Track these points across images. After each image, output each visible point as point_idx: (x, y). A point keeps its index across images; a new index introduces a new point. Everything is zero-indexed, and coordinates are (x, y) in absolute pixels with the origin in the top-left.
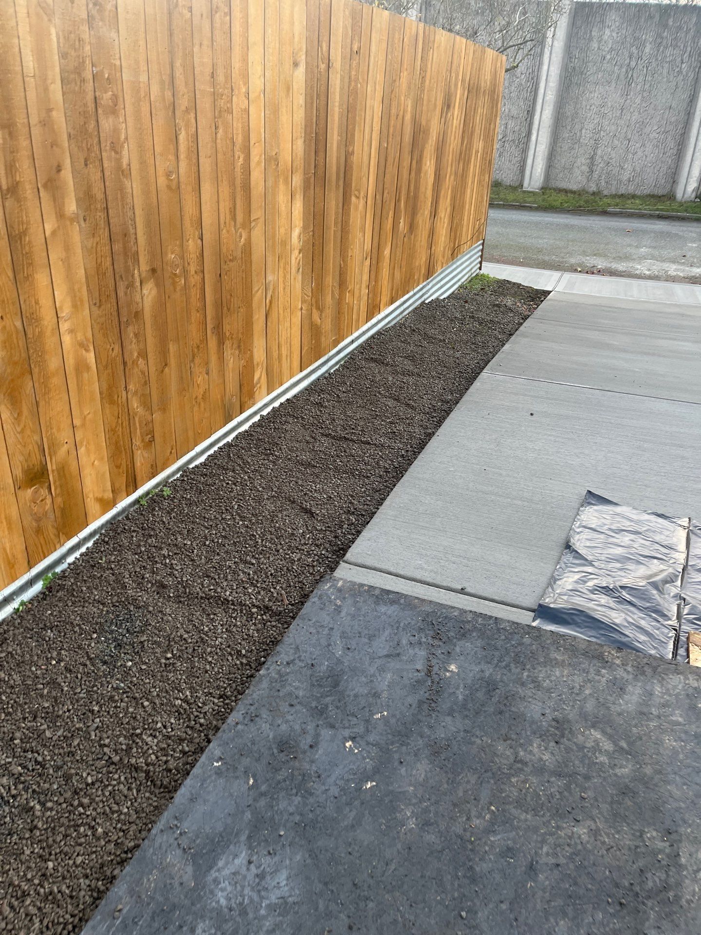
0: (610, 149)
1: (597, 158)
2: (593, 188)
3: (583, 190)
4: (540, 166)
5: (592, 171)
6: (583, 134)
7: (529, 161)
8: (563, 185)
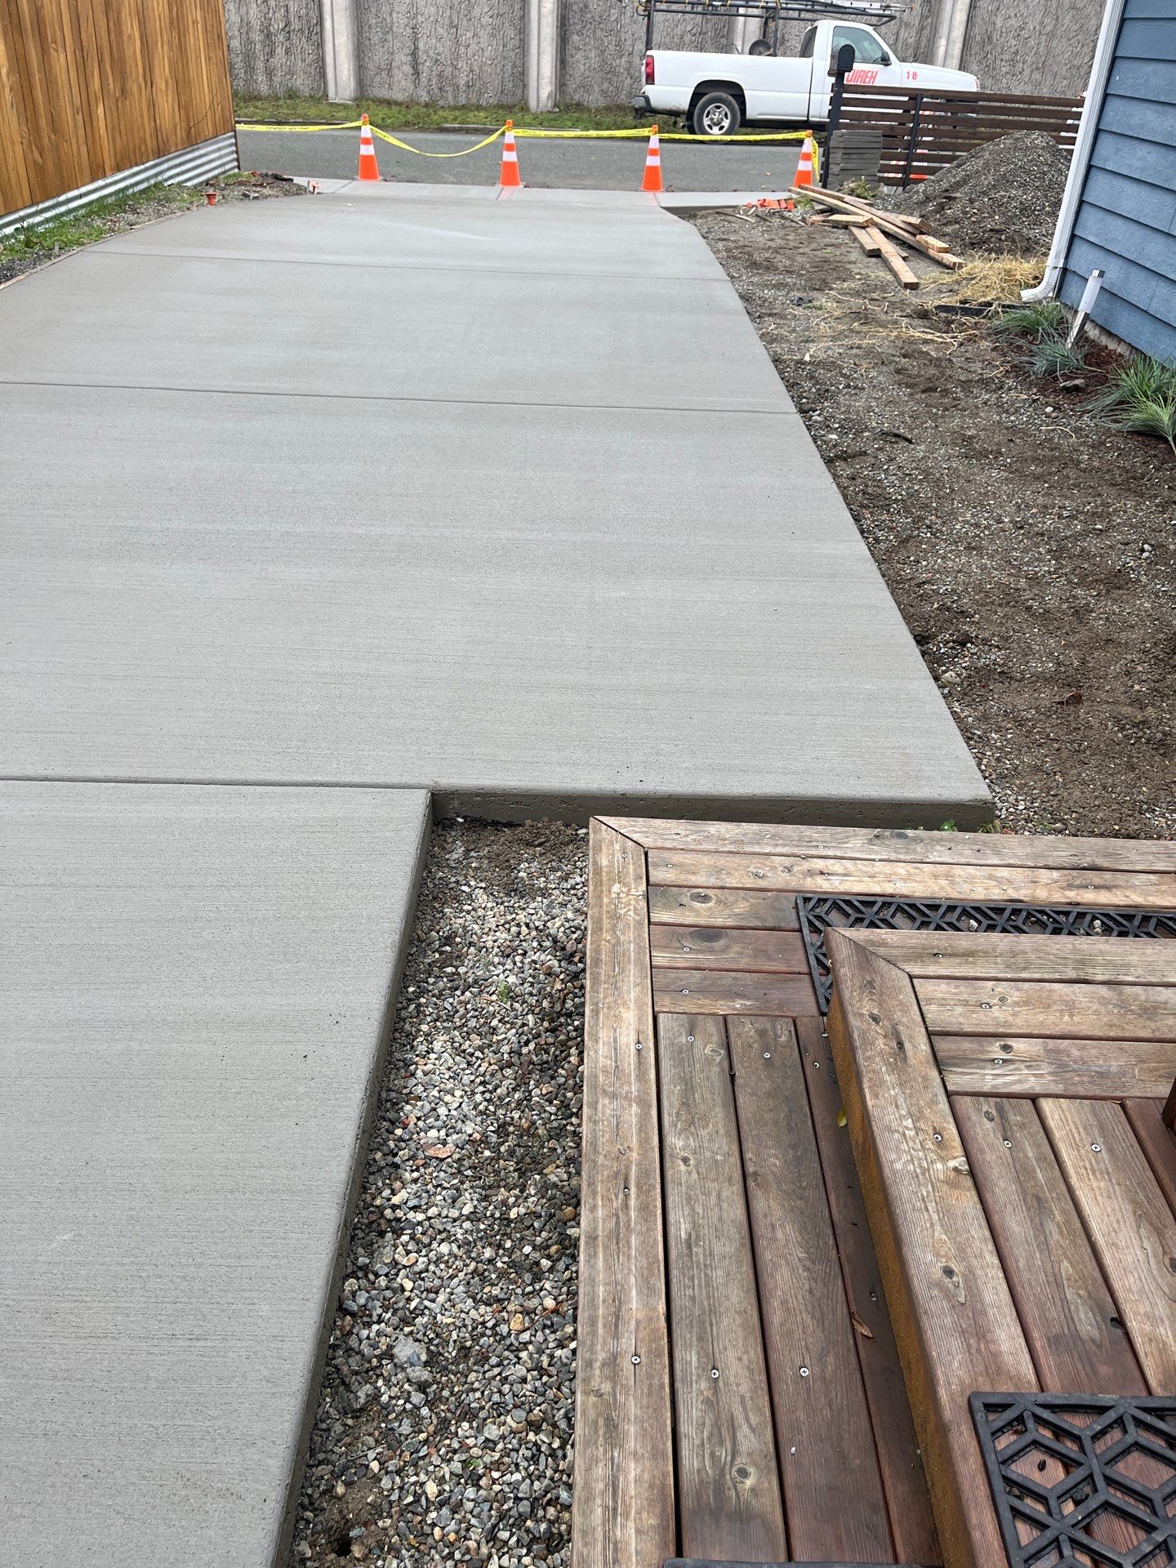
0: (434, 41)
1: (420, 53)
2: (425, 98)
4: (346, 66)
5: (417, 73)
6: (395, 19)
7: (329, 60)
8: (384, 93)
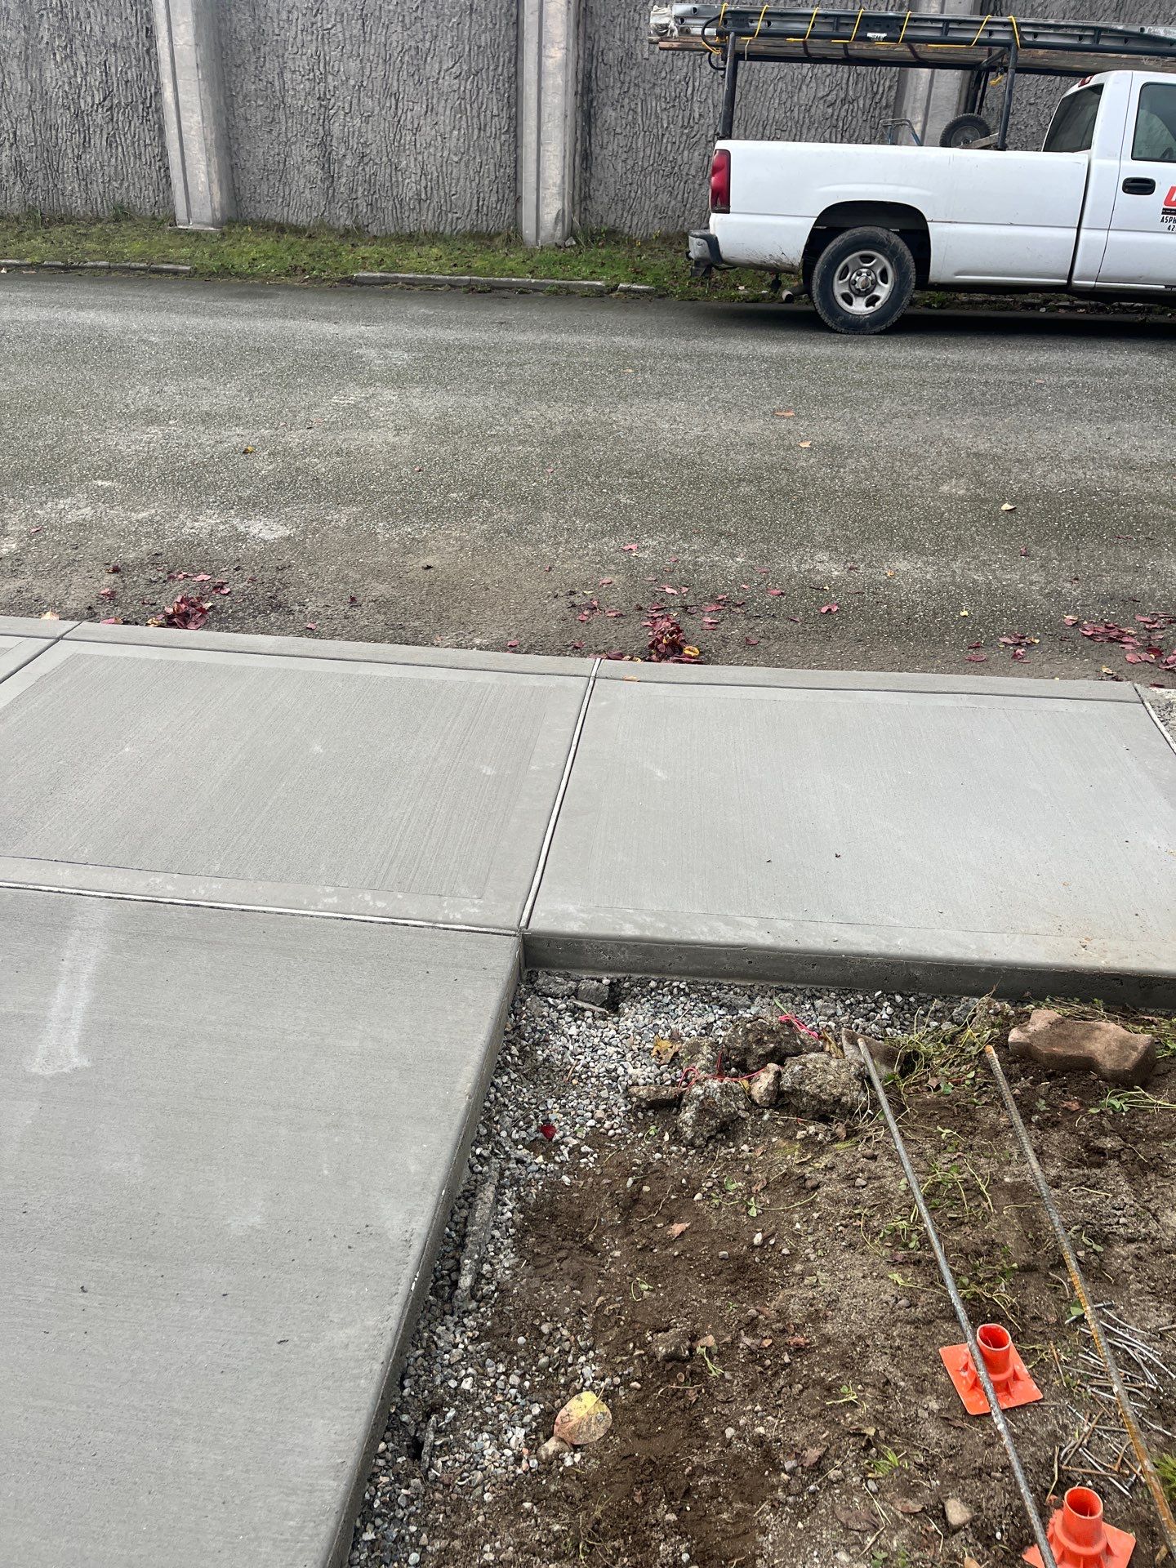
0: (357, 122)
1: (334, 143)
2: (345, 220)
3: (322, 224)
5: (331, 178)
6: (288, 85)
7: (174, 157)
